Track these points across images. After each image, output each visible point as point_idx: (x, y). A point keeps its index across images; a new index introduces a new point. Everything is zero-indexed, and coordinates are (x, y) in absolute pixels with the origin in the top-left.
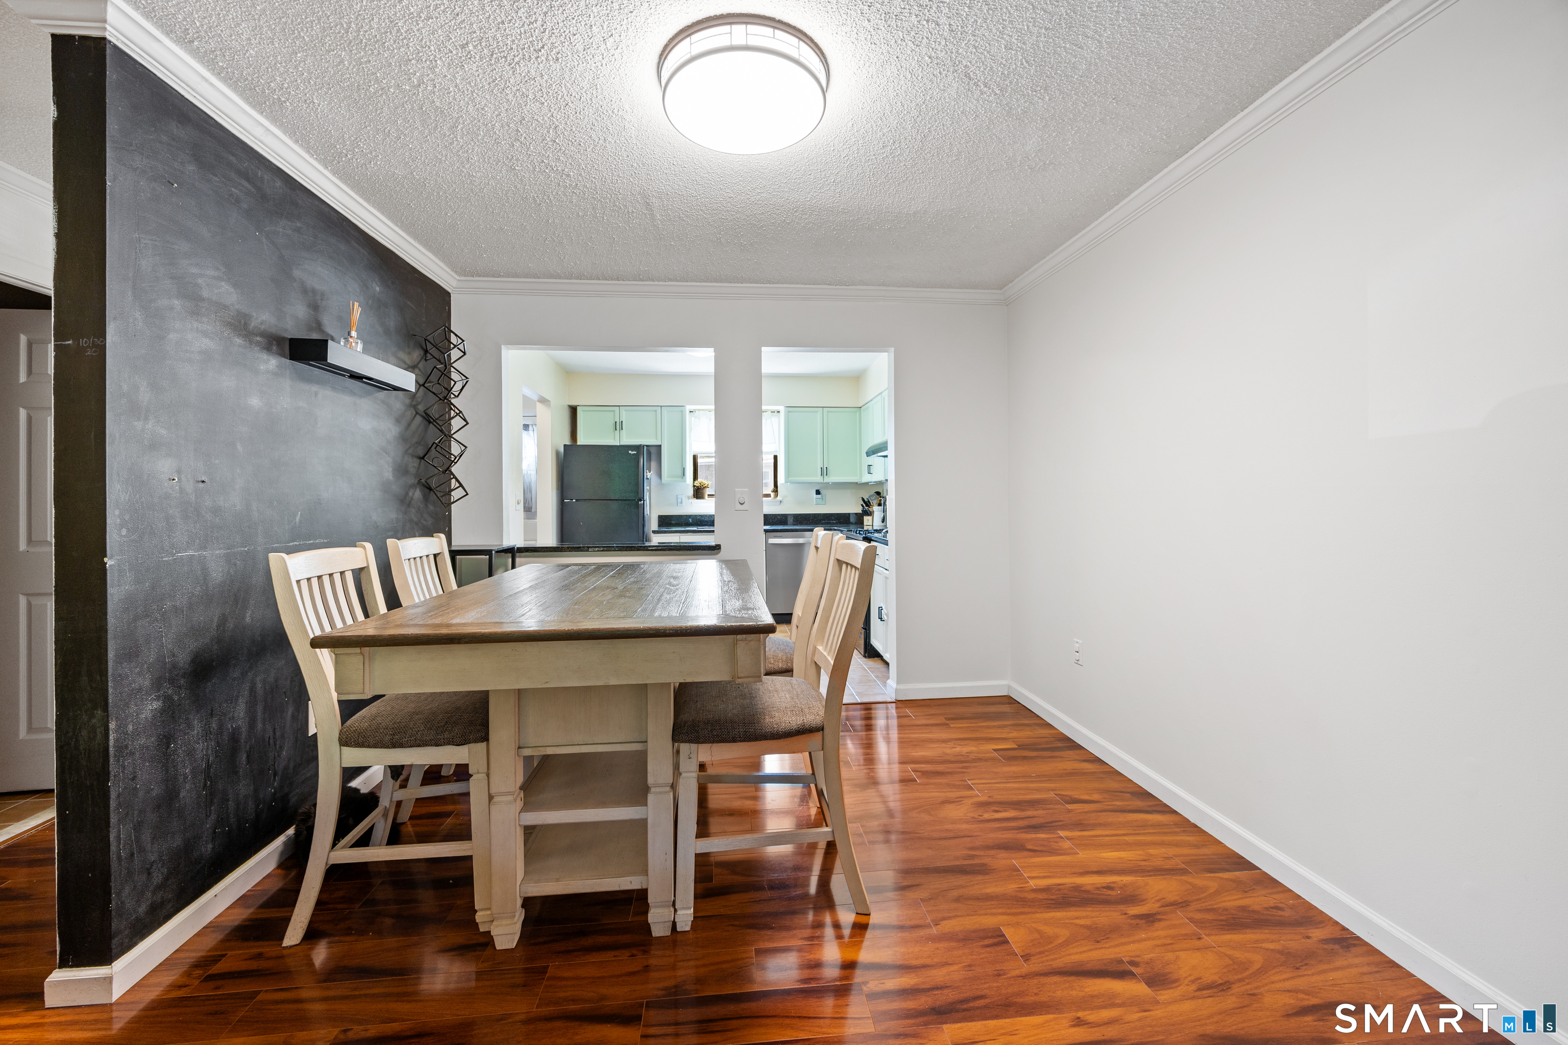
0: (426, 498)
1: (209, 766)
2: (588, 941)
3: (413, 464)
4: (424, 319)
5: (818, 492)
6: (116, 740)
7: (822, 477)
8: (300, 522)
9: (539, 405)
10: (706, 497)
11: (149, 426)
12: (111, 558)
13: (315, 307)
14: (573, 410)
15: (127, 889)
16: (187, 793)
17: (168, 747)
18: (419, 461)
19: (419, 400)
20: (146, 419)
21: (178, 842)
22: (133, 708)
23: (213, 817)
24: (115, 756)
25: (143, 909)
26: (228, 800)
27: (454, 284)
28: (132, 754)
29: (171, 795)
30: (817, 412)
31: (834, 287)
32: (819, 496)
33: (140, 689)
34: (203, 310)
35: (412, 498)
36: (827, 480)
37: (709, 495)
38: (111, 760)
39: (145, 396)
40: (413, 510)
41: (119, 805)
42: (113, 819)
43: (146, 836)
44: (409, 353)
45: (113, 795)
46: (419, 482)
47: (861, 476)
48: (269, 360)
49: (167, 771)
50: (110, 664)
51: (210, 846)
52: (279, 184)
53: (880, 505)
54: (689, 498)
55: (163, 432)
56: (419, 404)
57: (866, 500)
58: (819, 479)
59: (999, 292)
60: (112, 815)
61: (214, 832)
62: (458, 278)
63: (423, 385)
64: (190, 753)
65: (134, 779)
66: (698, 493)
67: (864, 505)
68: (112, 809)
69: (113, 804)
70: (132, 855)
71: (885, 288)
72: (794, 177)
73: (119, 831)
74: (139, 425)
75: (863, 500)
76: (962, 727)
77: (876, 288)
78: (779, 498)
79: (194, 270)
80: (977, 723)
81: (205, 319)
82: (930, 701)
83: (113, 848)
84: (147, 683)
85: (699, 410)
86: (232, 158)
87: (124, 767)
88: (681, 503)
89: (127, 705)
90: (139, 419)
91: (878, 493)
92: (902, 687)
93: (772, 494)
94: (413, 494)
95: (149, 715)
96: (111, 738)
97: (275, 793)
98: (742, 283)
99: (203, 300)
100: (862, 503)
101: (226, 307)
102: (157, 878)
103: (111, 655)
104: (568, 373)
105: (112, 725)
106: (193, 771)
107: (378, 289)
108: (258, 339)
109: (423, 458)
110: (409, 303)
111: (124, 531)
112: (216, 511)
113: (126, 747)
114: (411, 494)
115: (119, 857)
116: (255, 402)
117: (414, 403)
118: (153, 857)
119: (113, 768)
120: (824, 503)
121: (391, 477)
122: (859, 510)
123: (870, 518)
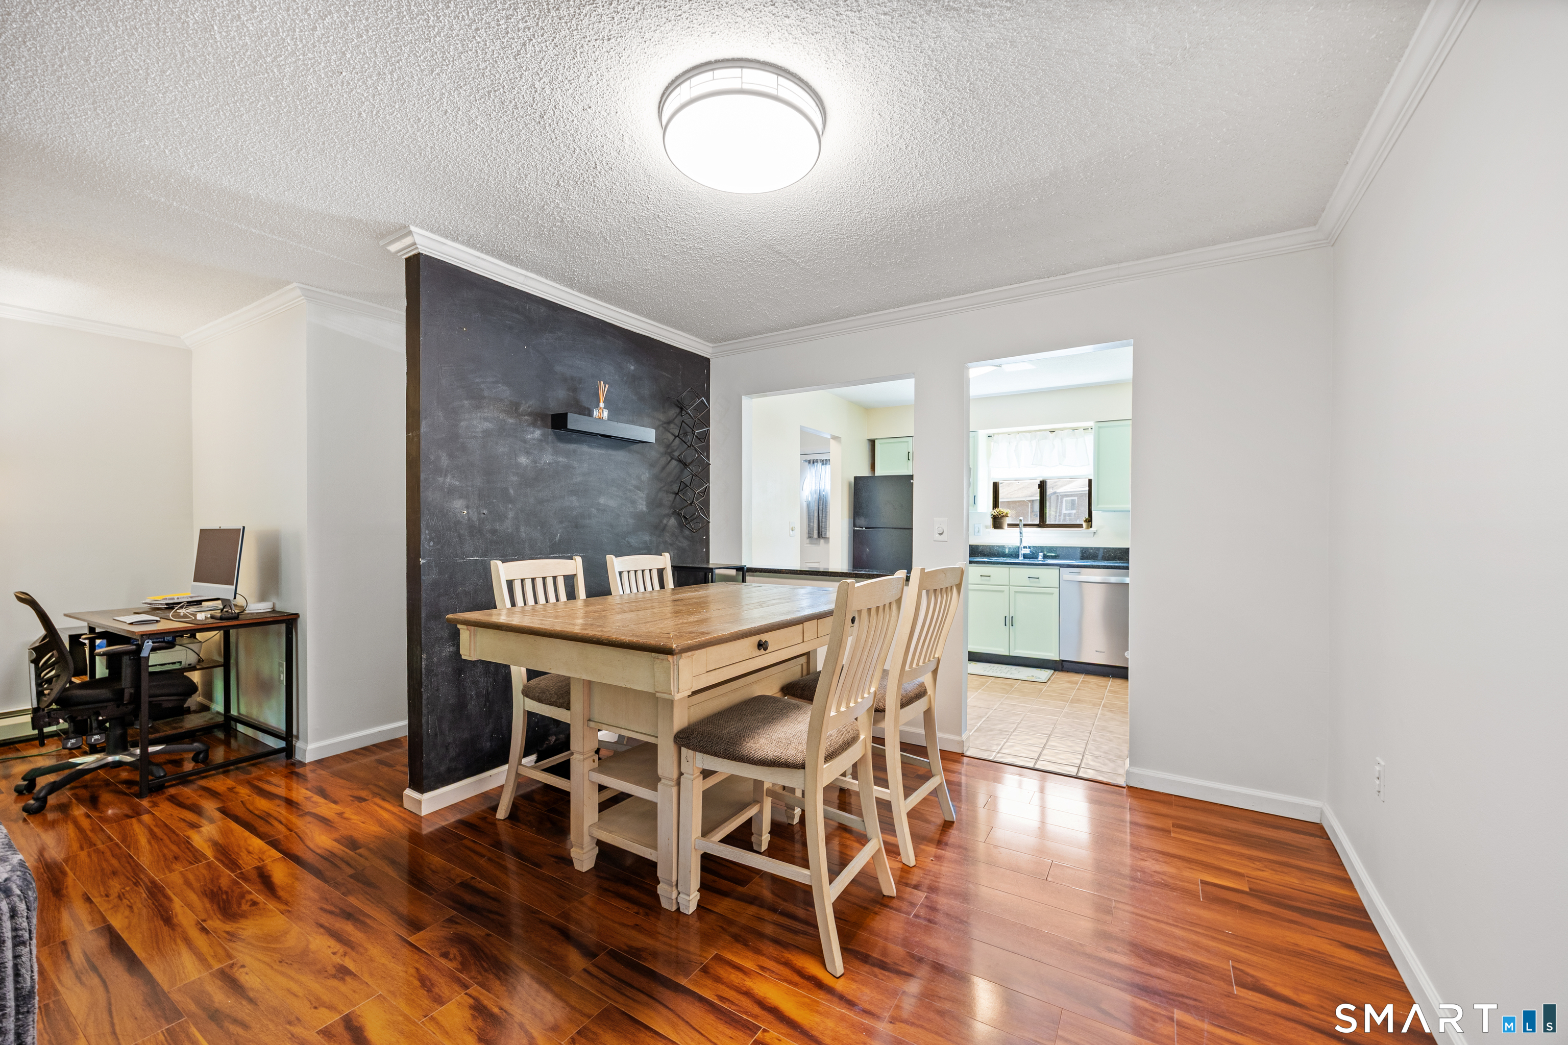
0: (681, 526)
1: (488, 693)
2: (624, 889)
3: (668, 499)
4: (680, 384)
6: (427, 665)
8: (560, 540)
9: (832, 442)
10: (1006, 526)
11: (448, 480)
12: (423, 559)
13: (574, 390)
14: (872, 443)
15: (433, 755)
16: (473, 707)
17: (460, 676)
18: (674, 496)
19: (675, 448)
20: (446, 476)
21: (466, 735)
22: (437, 649)
23: (491, 726)
24: (426, 674)
25: (443, 769)
26: (502, 718)
27: (710, 350)
28: (436, 675)
29: (461, 706)
31: (1047, 280)
33: (442, 638)
34: (485, 404)
35: (666, 525)
37: (1008, 525)
38: (423, 676)
39: (445, 461)
40: (667, 534)
41: (428, 704)
42: (424, 711)
43: (445, 726)
44: (664, 412)
45: (424, 697)
46: (674, 512)
48: (534, 431)
49: (459, 691)
50: (423, 621)
51: (488, 744)
52: (543, 309)
54: (987, 527)
55: (457, 483)
56: (674, 451)
59: (1312, 229)
60: (424, 708)
61: (492, 736)
62: (712, 345)
63: (678, 436)
64: (475, 683)
65: (437, 690)
66: (997, 522)
68: (423, 705)
69: (424, 702)
70: (436, 735)
71: (1116, 266)
72: (877, 186)
73: (428, 718)
74: (441, 480)
76: (1188, 841)
77: (1104, 268)
78: (1093, 529)
79: (478, 380)
80: (1218, 843)
81: (486, 410)
82: (1177, 799)
83: (424, 728)
84: (446, 635)
85: (998, 434)
86: (506, 302)
87: (431, 682)
88: (978, 532)
89: (433, 646)
90: (441, 477)
92: (1135, 770)
93: (1084, 525)
94: (668, 522)
95: (448, 654)
96: (423, 663)
97: (538, 722)
98: (940, 299)
99: (485, 398)
101: (502, 400)
102: (452, 753)
103: (423, 615)
104: (867, 410)
105: (424, 656)
106: (477, 694)
107: (632, 368)
108: (526, 418)
109: (677, 494)
110: (664, 373)
111: (432, 544)
112: (494, 532)
113: (433, 671)
114: (665, 522)
115: (428, 734)
116: (523, 460)
117: (669, 451)
118: (450, 740)
119: (425, 682)
121: (645, 509)
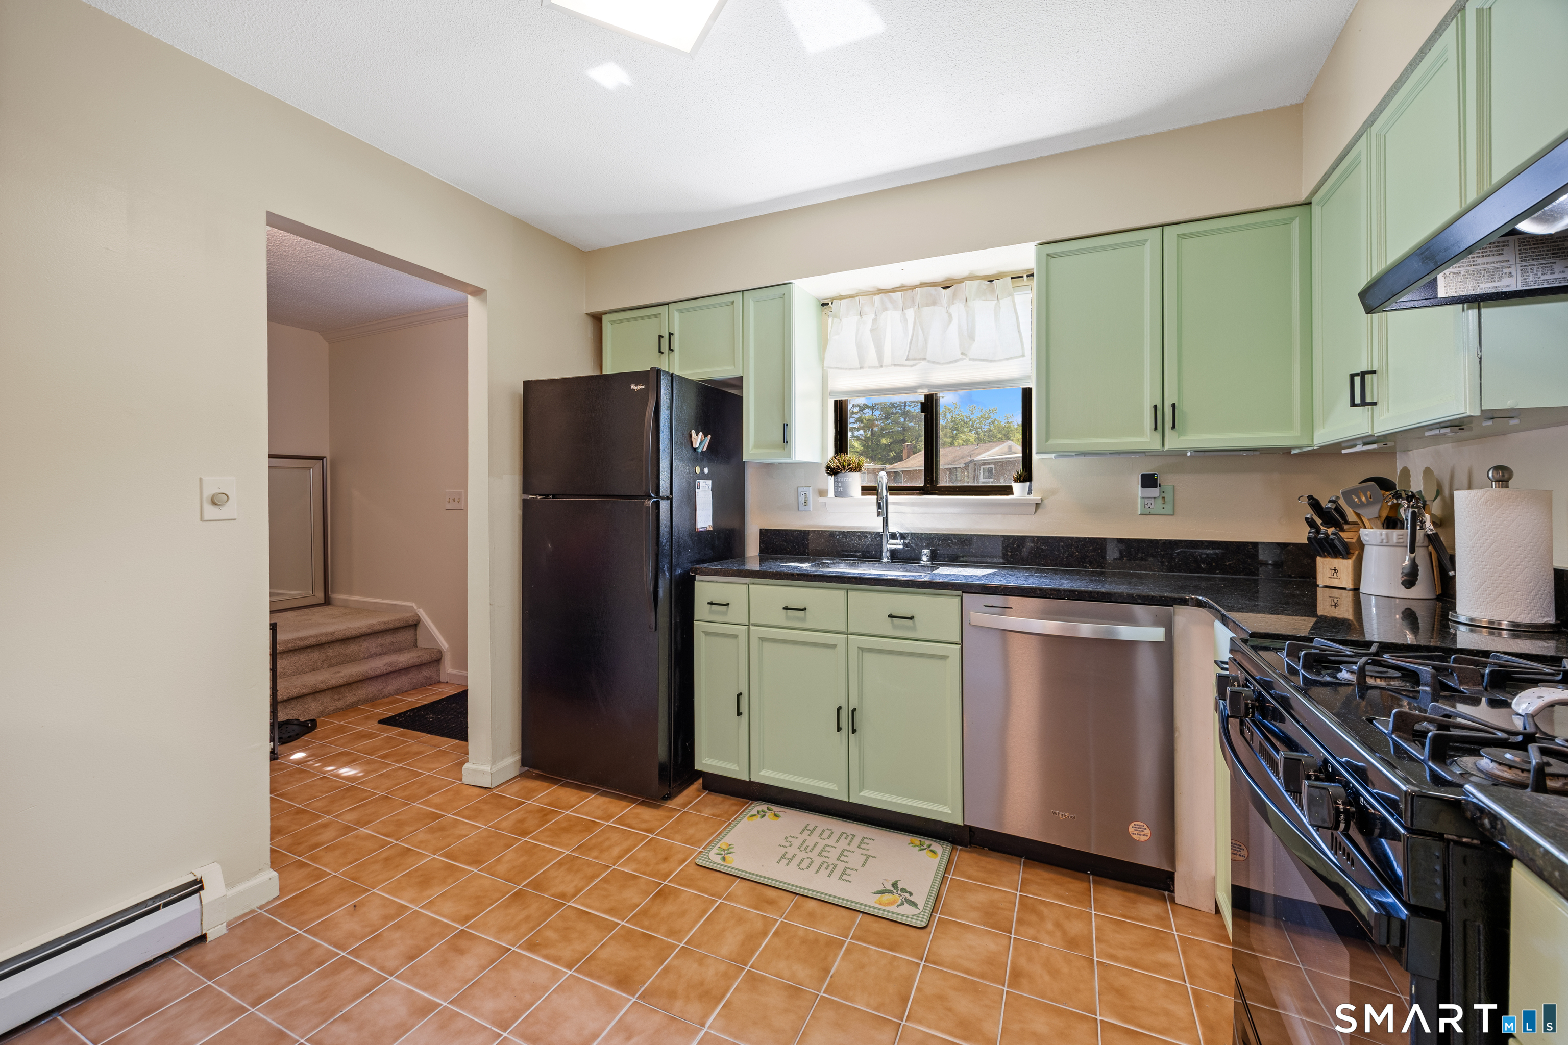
5: (1149, 481)
7: (1158, 435)
14: (597, 323)
30: (1142, 243)
32: (1154, 492)
36: (1173, 442)
47: (1309, 425)
53: (1392, 522)
57: (1325, 504)
58: (1148, 440)
67: (1319, 521)
75: (1315, 504)
78: (1033, 496)
88: (806, 503)
91: (1384, 484)
93: (1017, 487)
100: (1310, 513)
104: (583, 254)
120: (1168, 509)
122: (1300, 535)
123: (1345, 566)
